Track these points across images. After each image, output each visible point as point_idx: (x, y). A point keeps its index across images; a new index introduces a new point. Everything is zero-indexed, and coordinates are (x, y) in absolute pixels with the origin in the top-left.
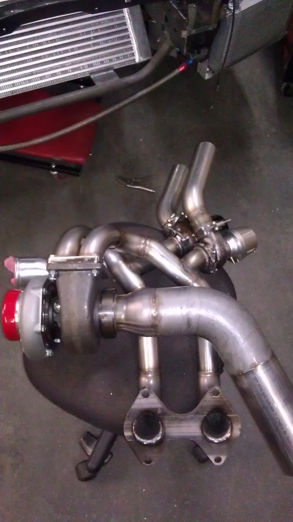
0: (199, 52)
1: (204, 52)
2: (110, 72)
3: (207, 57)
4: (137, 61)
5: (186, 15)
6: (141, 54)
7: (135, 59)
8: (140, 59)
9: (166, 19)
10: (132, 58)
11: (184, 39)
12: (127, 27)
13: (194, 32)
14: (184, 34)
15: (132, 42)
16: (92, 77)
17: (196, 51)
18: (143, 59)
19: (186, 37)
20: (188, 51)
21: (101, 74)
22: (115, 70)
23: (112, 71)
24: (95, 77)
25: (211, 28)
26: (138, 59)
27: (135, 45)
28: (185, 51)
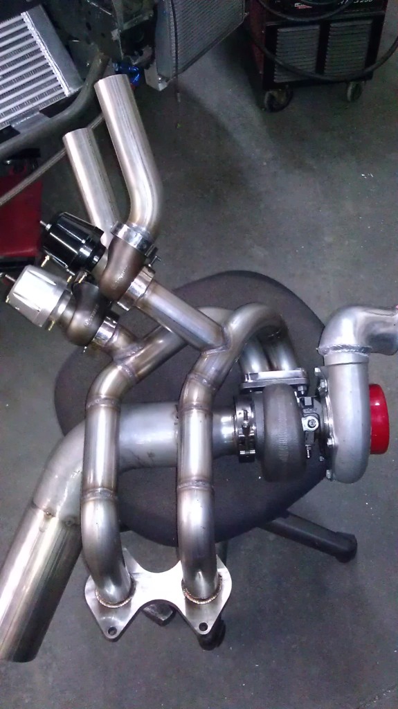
0: (141, 54)
1: (147, 52)
2: (35, 115)
3: (153, 58)
4: (67, 94)
5: (111, 10)
6: (70, 85)
7: (63, 93)
8: (70, 91)
9: (89, 27)
10: (59, 92)
11: (117, 41)
12: (43, 54)
13: (126, 26)
14: (115, 34)
15: (54, 72)
16: (13, 126)
17: (136, 53)
18: (73, 91)
19: (118, 38)
20: (125, 54)
21: (25, 119)
22: (41, 111)
23: (38, 113)
24: (17, 126)
25: (146, 18)
26: (67, 91)
27: (58, 74)
28: (122, 54)
